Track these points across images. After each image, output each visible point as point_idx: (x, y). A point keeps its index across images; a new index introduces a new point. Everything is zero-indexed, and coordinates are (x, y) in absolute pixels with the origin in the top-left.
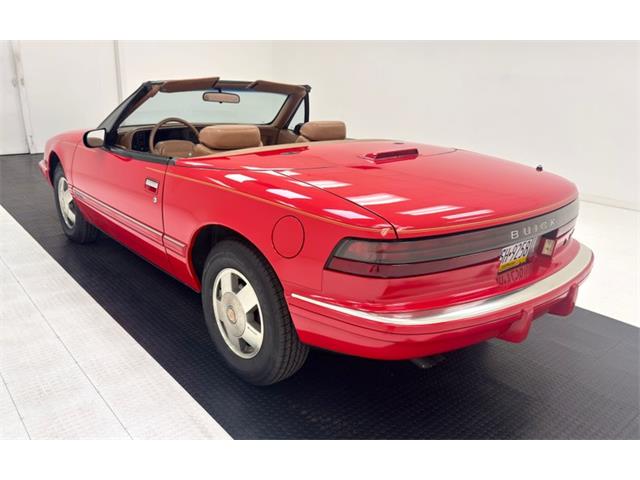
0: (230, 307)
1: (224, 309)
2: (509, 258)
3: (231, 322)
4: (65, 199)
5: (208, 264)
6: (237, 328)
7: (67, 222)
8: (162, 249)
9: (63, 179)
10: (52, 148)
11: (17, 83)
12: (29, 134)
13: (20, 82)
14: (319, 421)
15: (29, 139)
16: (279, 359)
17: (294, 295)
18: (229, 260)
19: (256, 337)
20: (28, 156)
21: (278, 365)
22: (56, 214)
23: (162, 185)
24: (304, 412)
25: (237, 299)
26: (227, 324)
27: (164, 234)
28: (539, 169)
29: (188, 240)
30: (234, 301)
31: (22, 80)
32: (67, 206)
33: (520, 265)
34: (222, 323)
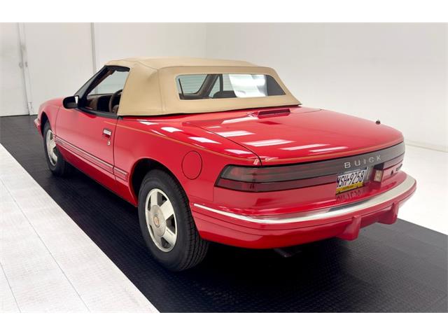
0: (156, 216)
1: (152, 217)
2: (348, 182)
3: (156, 226)
4: (51, 145)
5: (142, 186)
6: (160, 231)
7: (51, 161)
8: (113, 177)
9: (50, 131)
10: (43, 110)
11: (23, 65)
12: (29, 101)
13: (25, 65)
14: (213, 295)
15: (29, 104)
16: (187, 252)
17: (195, 205)
18: (156, 183)
19: (172, 237)
20: (28, 117)
21: (186, 256)
22: (45, 156)
23: (114, 133)
24: (203, 289)
25: (160, 211)
26: (154, 227)
27: (114, 166)
28: (378, 122)
29: (129, 170)
30: (159, 211)
31: (26, 63)
32: (52, 150)
33: (357, 188)
34: (151, 227)
